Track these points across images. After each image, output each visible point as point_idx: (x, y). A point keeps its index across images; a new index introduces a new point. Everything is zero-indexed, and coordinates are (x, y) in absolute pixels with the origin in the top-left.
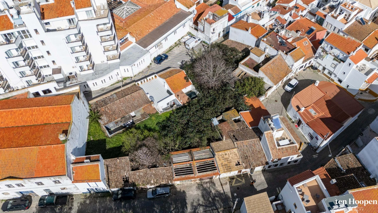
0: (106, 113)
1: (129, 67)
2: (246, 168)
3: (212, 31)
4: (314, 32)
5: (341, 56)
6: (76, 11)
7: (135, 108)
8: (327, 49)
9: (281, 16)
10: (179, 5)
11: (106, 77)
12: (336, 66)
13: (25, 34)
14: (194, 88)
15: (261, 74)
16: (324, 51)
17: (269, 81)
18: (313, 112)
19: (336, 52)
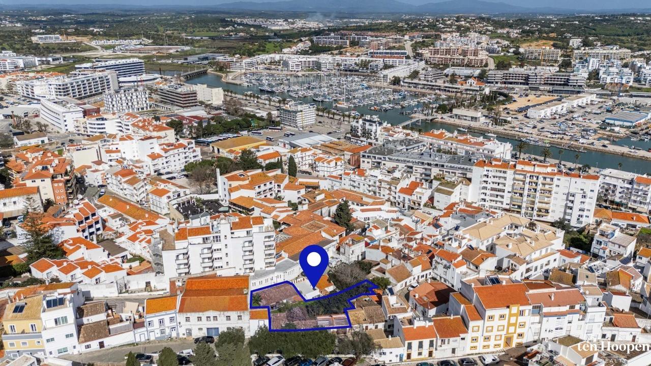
0: (265, 298)
1: (282, 274)
2: (370, 323)
3: (351, 252)
4: (432, 253)
5: (448, 265)
6: (253, 226)
7: (287, 297)
8: (439, 260)
9: (408, 243)
10: (324, 235)
11: (263, 279)
12: (446, 272)
13: (217, 239)
14: (335, 287)
15: (387, 276)
16: (436, 262)
17: (394, 280)
18: (425, 299)
19: (444, 262)
